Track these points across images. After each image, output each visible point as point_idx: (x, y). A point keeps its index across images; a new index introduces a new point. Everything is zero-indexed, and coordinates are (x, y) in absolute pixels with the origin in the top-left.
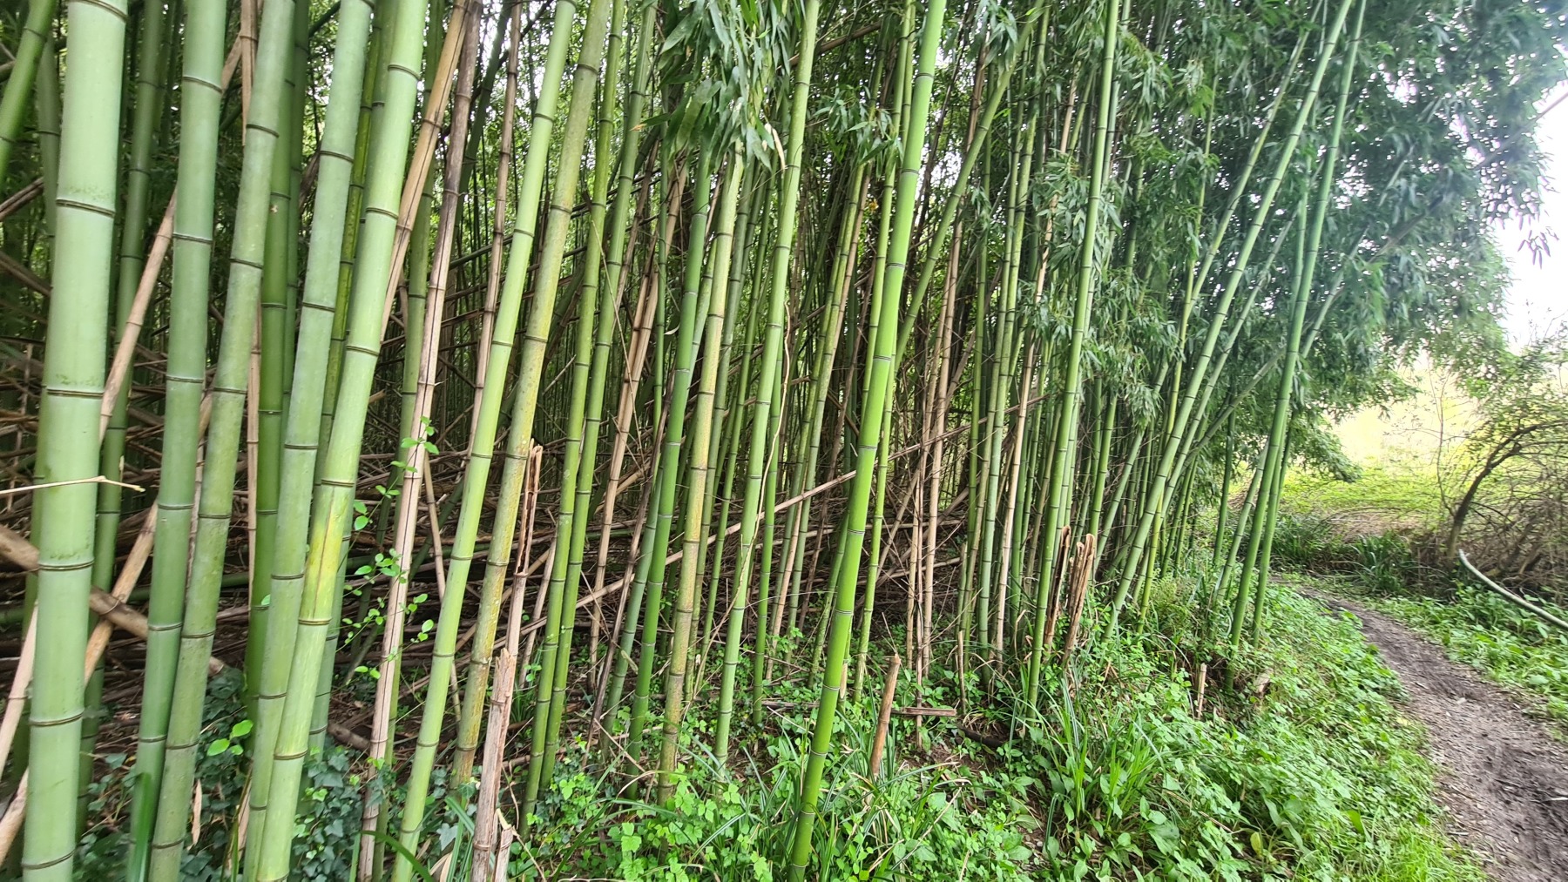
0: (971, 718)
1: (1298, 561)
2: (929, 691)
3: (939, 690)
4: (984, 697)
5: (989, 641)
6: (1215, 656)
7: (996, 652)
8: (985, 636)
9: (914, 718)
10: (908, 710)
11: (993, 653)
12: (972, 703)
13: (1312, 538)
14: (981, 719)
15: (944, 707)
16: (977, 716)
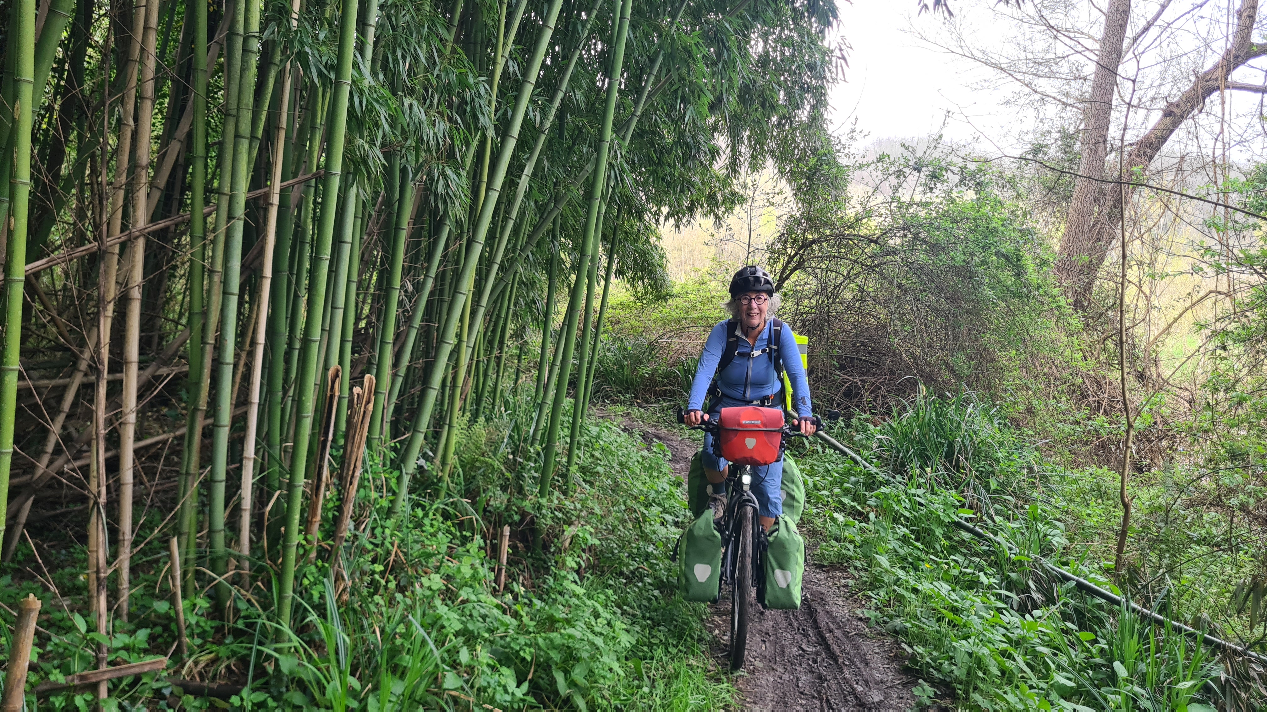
0: (196, 663)
1: (627, 390)
2: (122, 639)
3: (143, 634)
4: (218, 630)
5: (228, 545)
6: (523, 514)
7: (239, 559)
8: (220, 540)
9: (94, 688)
10: (82, 678)
11: (234, 562)
12: (198, 641)
13: (642, 363)
14: (213, 662)
15: (149, 659)
16: (205, 659)
